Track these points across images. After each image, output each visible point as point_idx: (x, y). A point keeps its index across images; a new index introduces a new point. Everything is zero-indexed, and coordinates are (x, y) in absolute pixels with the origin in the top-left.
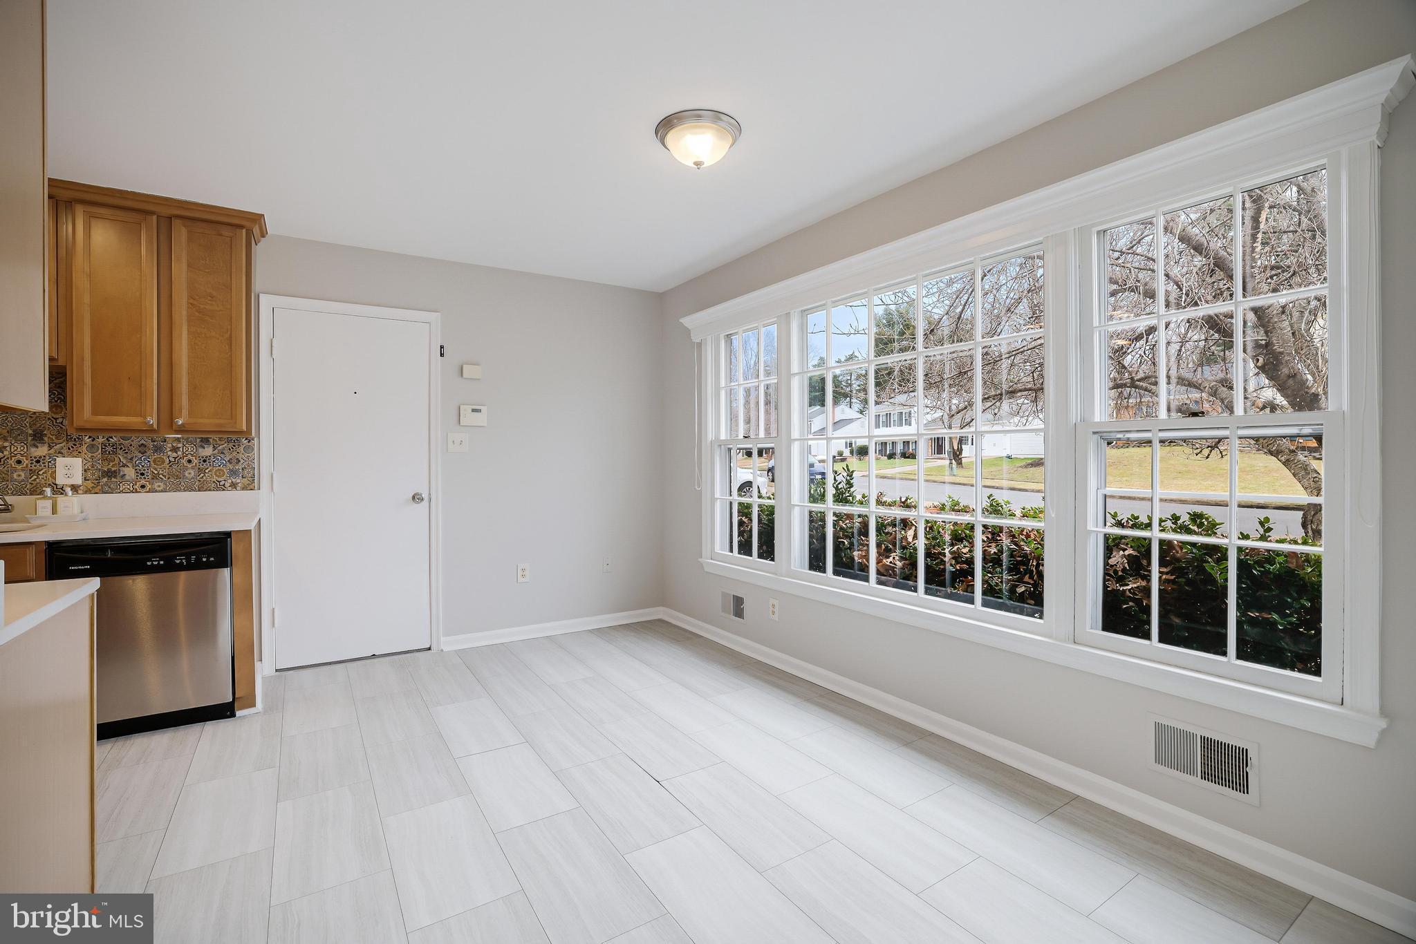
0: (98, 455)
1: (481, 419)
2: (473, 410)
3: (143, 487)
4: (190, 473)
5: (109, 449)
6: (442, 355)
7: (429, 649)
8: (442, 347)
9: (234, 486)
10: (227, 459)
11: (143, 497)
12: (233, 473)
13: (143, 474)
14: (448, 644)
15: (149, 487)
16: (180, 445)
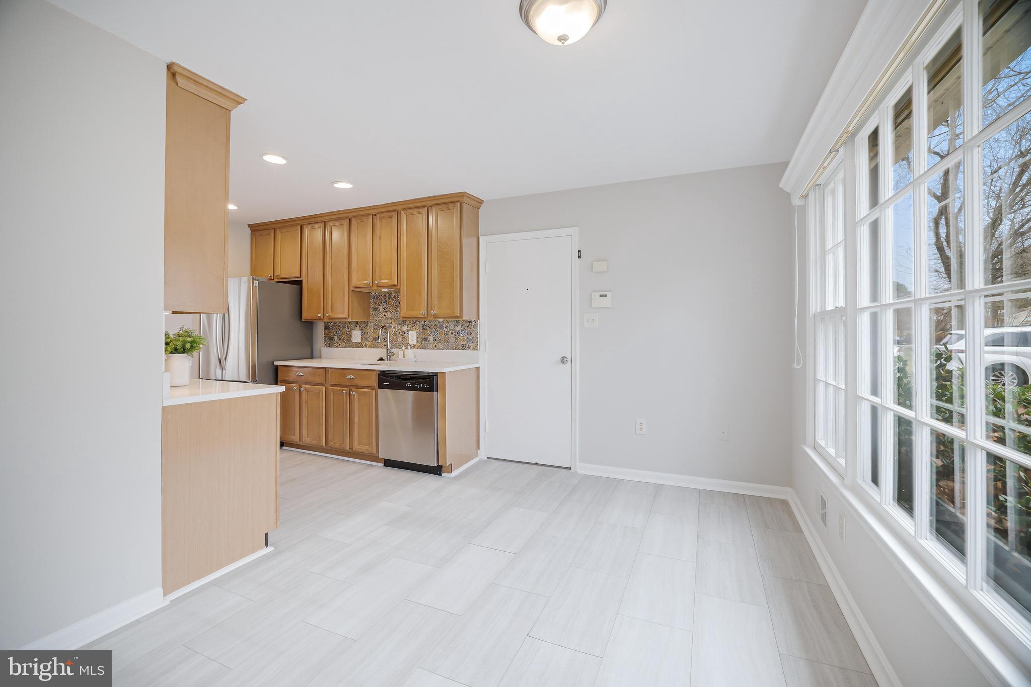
0: (421, 330)
1: (606, 302)
2: (601, 296)
3: (436, 346)
4: (452, 340)
5: (425, 327)
6: (579, 257)
7: (570, 469)
8: (579, 251)
9: (469, 347)
10: (466, 332)
11: (435, 351)
12: (469, 340)
13: (435, 340)
14: (582, 469)
15: (437, 346)
16: (449, 325)
